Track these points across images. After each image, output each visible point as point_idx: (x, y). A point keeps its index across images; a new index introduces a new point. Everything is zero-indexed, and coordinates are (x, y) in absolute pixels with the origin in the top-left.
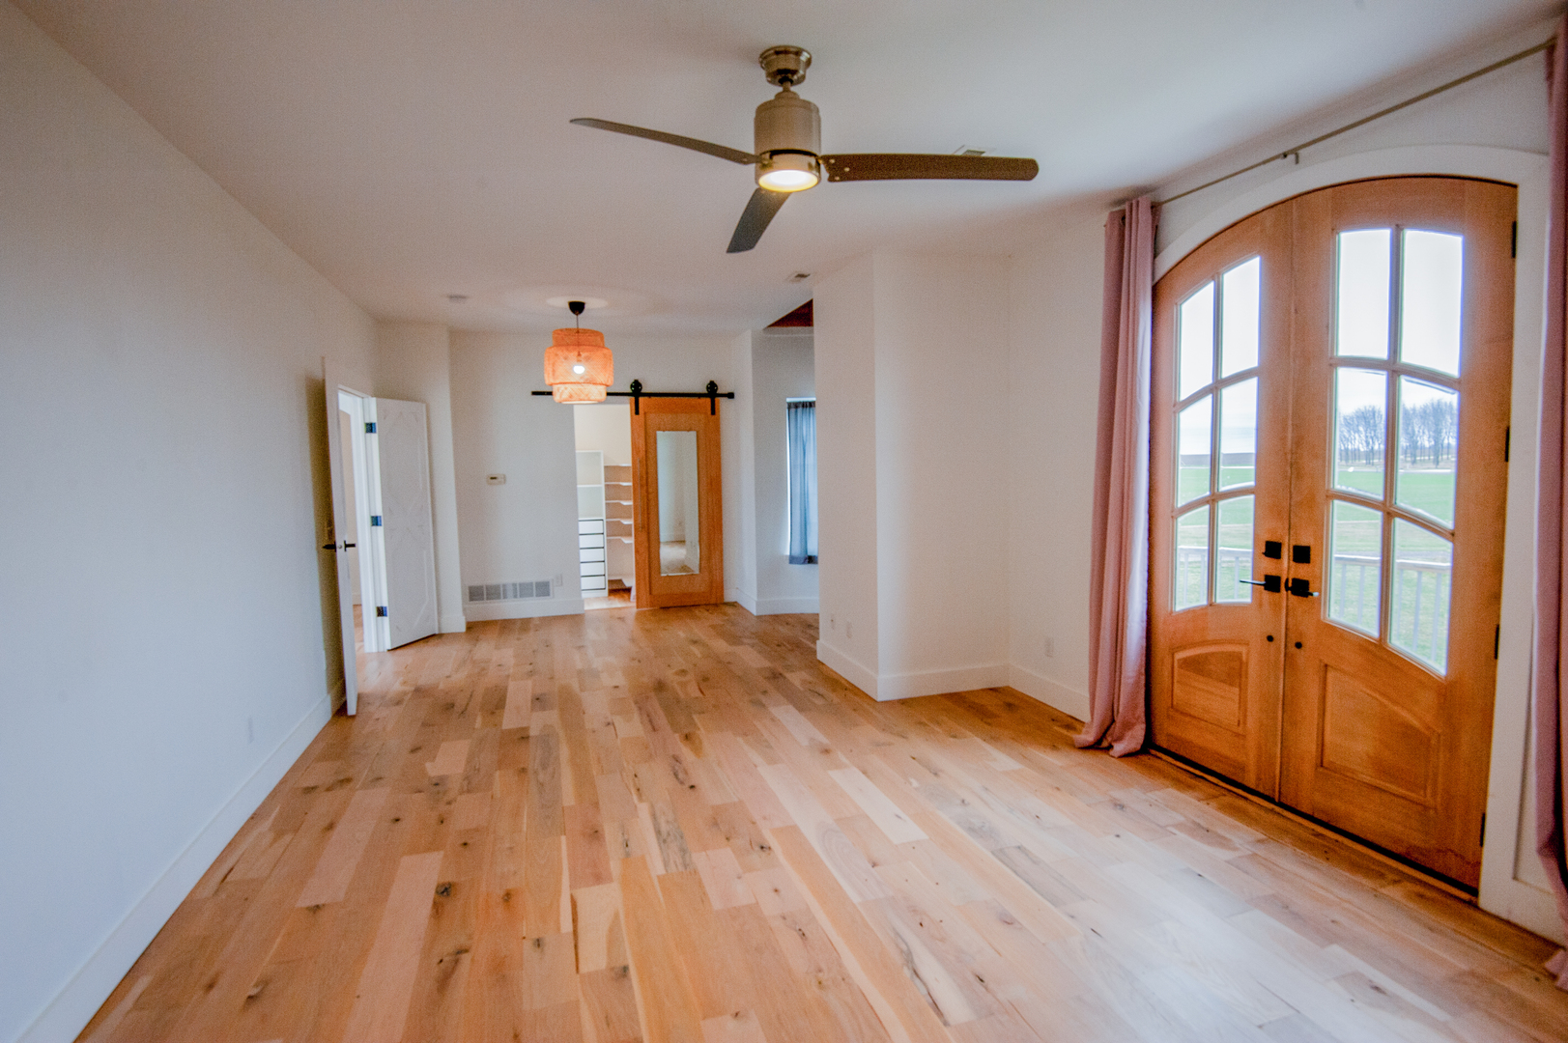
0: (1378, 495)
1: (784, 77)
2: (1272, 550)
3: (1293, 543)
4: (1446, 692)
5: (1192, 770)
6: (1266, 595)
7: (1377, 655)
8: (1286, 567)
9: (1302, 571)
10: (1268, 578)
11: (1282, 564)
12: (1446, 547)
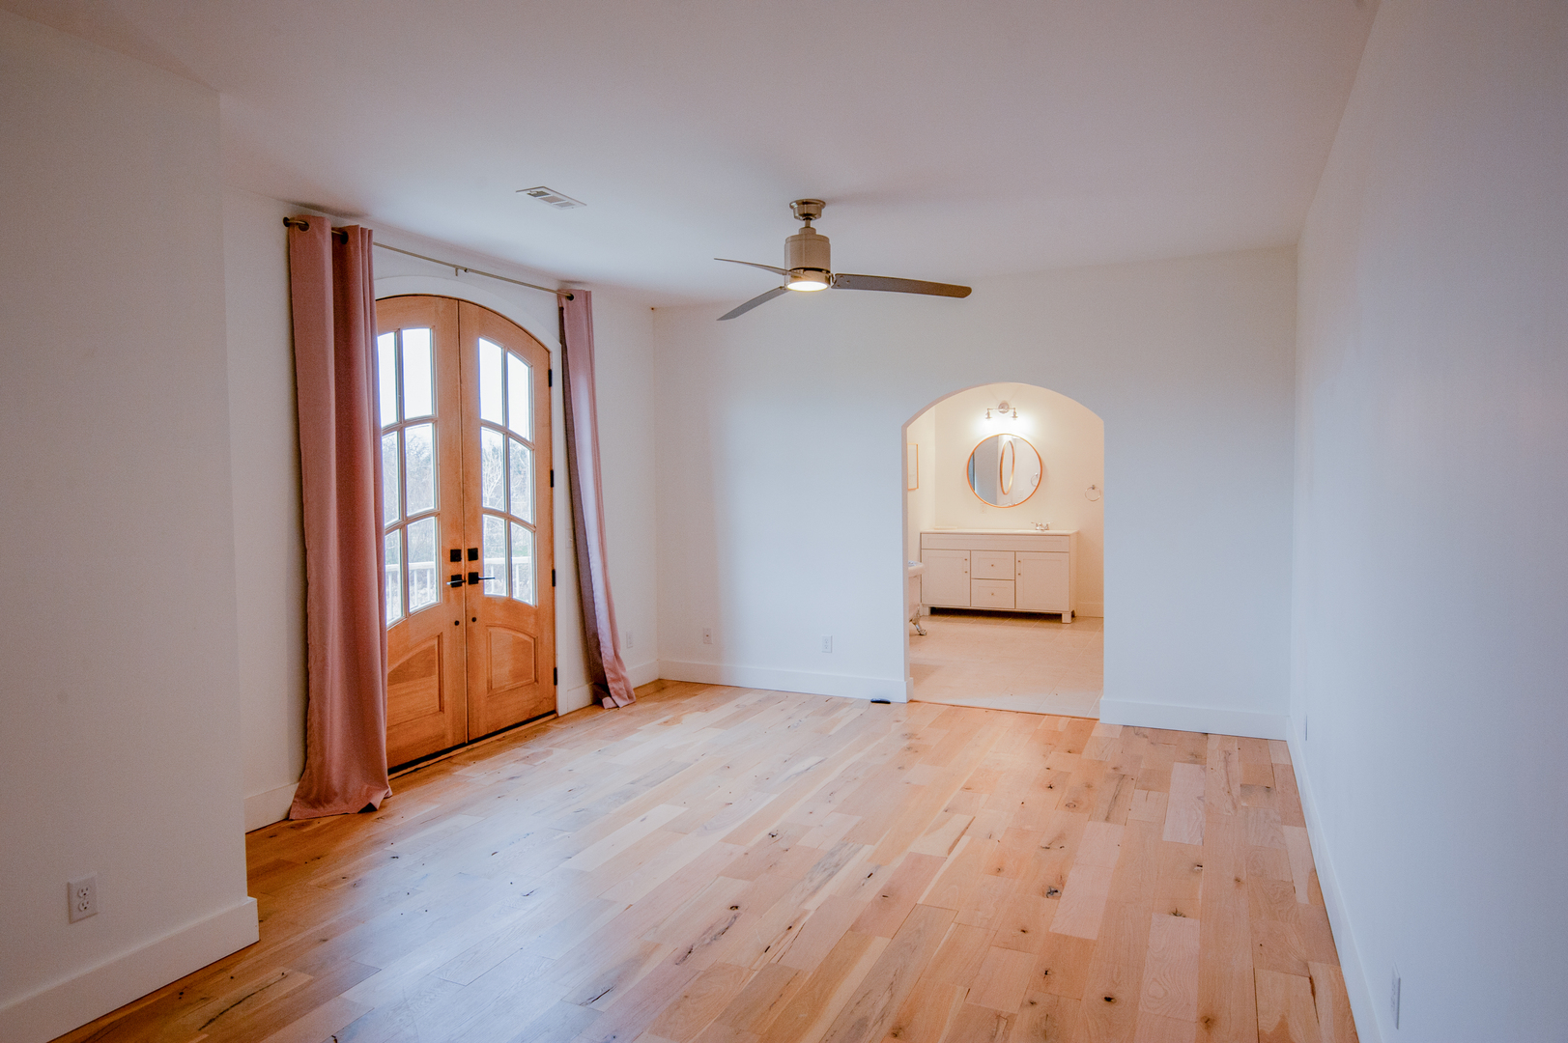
0: (502, 508)
1: (807, 217)
2: (455, 556)
3: (467, 548)
4: (536, 612)
5: (405, 771)
6: (453, 592)
7: (511, 605)
8: (464, 567)
9: (473, 566)
10: (454, 578)
11: (461, 565)
12: (529, 534)
